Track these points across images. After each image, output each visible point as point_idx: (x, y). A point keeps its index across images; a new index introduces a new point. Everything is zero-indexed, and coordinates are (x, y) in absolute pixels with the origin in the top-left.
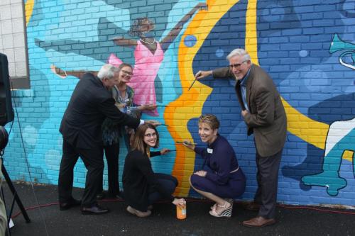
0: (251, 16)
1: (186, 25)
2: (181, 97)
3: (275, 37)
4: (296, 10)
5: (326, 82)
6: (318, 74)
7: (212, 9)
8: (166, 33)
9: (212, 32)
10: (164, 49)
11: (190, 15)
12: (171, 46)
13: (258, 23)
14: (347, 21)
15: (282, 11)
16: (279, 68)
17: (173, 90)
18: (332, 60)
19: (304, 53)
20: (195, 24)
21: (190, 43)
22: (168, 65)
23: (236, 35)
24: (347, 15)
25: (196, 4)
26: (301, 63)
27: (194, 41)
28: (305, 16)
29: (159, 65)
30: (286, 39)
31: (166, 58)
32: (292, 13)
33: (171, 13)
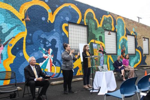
0: (24, 41)
1: (10, 41)
2: (8, 58)
3: (29, 46)
4: (33, 41)
5: (38, 55)
6: (37, 54)
7: (16, 38)
8: (4, 42)
9: (16, 44)
10: (4, 46)
11: (11, 39)
12: (6, 46)
13: (26, 43)
14: (41, 44)
15: (30, 41)
16: (30, 52)
17: (6, 57)
18: (39, 51)
19: (34, 50)
20: (12, 41)
21: (11, 46)
22: (5, 50)
23: (21, 45)
24: (41, 43)
25: (12, 37)
26: (34, 51)
27: (12, 45)
28: (34, 42)
29: (2, 50)
30: (31, 47)
31: (4, 49)
32: (32, 42)
33: (6, 38)
